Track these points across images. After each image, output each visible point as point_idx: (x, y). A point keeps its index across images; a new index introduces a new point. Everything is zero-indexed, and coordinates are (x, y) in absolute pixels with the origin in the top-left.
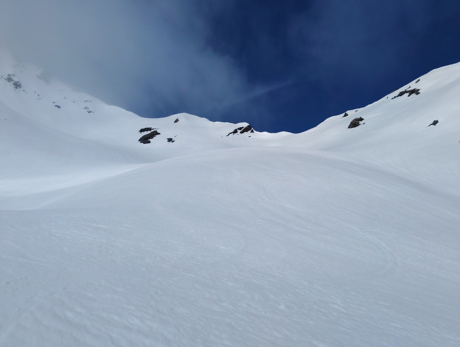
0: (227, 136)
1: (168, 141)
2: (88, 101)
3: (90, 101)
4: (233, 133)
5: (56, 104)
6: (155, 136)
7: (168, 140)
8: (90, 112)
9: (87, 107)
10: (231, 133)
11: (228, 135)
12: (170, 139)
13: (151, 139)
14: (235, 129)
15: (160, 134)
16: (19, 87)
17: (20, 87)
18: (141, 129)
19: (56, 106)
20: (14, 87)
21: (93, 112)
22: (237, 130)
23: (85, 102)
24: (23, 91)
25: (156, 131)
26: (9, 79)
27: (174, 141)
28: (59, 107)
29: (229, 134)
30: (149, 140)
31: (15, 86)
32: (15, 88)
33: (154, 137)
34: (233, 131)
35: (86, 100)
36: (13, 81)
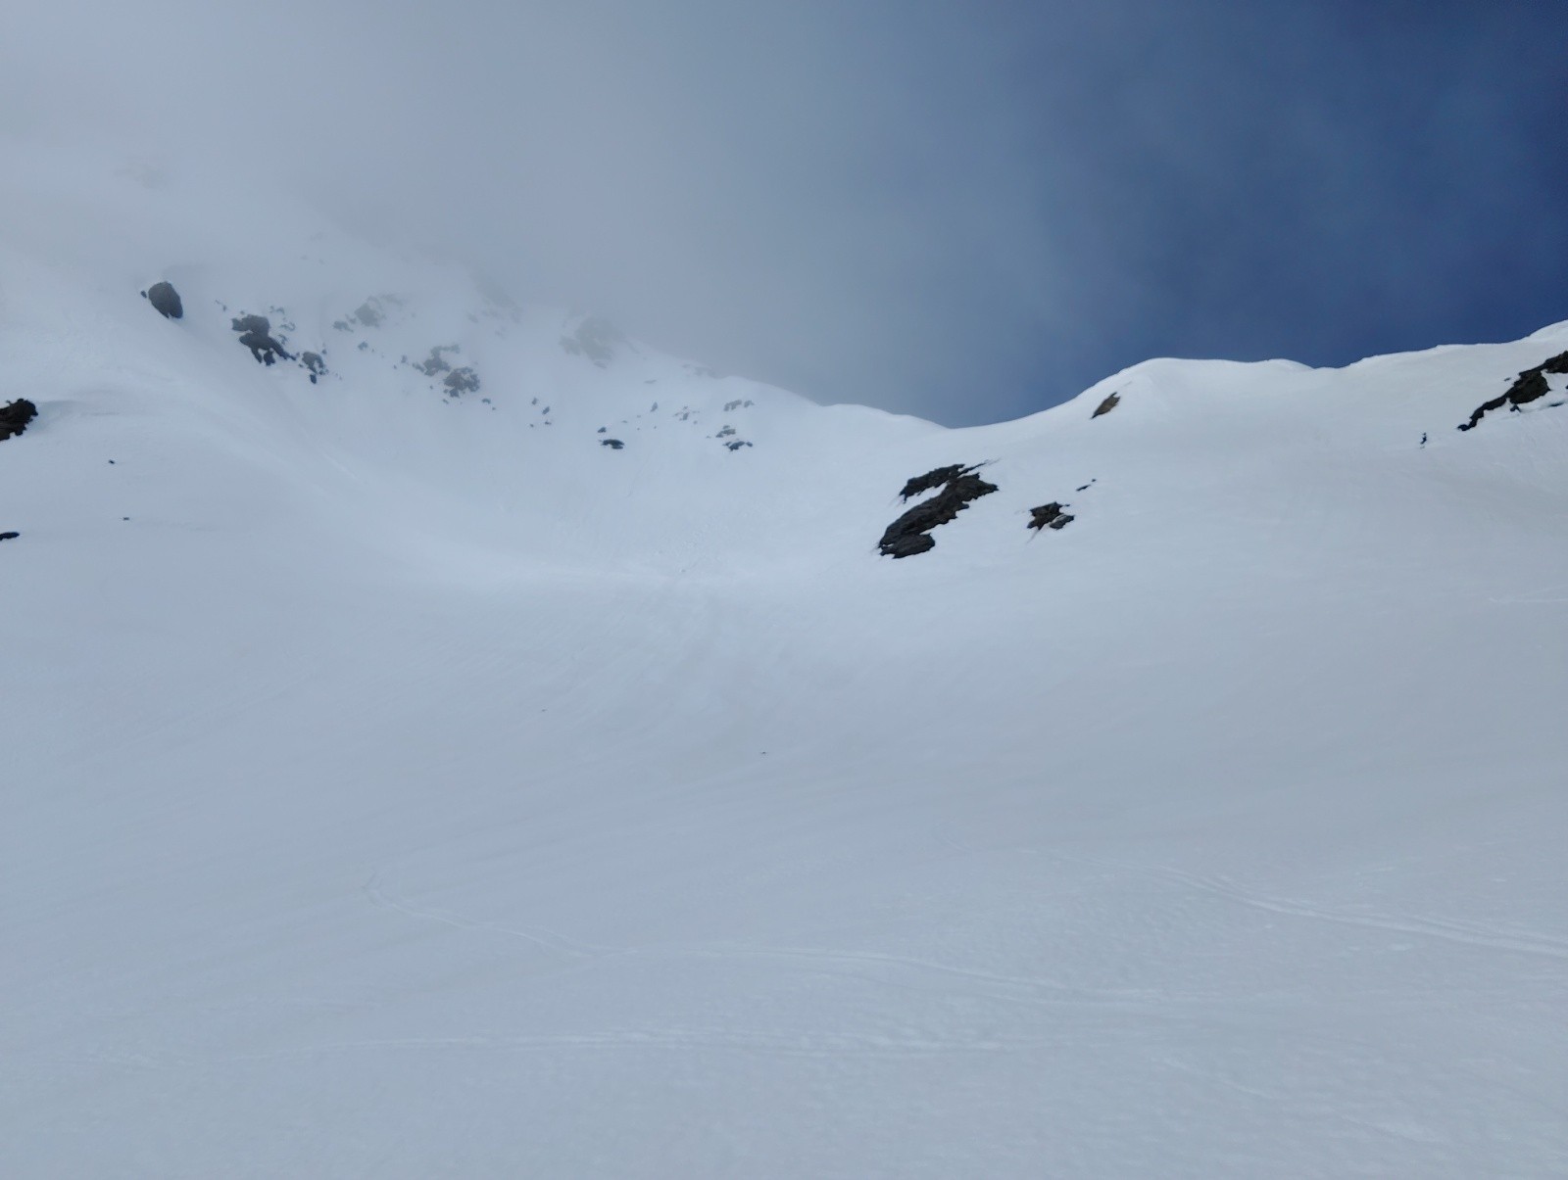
0: (1464, 428)
1: (1031, 526)
2: (738, 403)
3: (747, 404)
4: (1508, 405)
5: (607, 436)
6: (967, 507)
7: (1033, 518)
8: (735, 447)
9: (731, 428)
10: (1491, 406)
11: (1467, 421)
12: (1046, 507)
13: (939, 526)
14: (1523, 375)
15: (993, 488)
16: (467, 390)
17: (472, 390)
18: (911, 482)
19: (606, 443)
20: (445, 391)
21: (750, 445)
22: (1544, 373)
23: (726, 409)
24: (485, 401)
25: (977, 476)
26: (433, 366)
27: (1071, 518)
28: (616, 444)
29: (1478, 415)
30: (926, 532)
31: (450, 388)
32: (447, 397)
33: (958, 513)
34: (1509, 385)
35: (734, 399)
36: (447, 369)
